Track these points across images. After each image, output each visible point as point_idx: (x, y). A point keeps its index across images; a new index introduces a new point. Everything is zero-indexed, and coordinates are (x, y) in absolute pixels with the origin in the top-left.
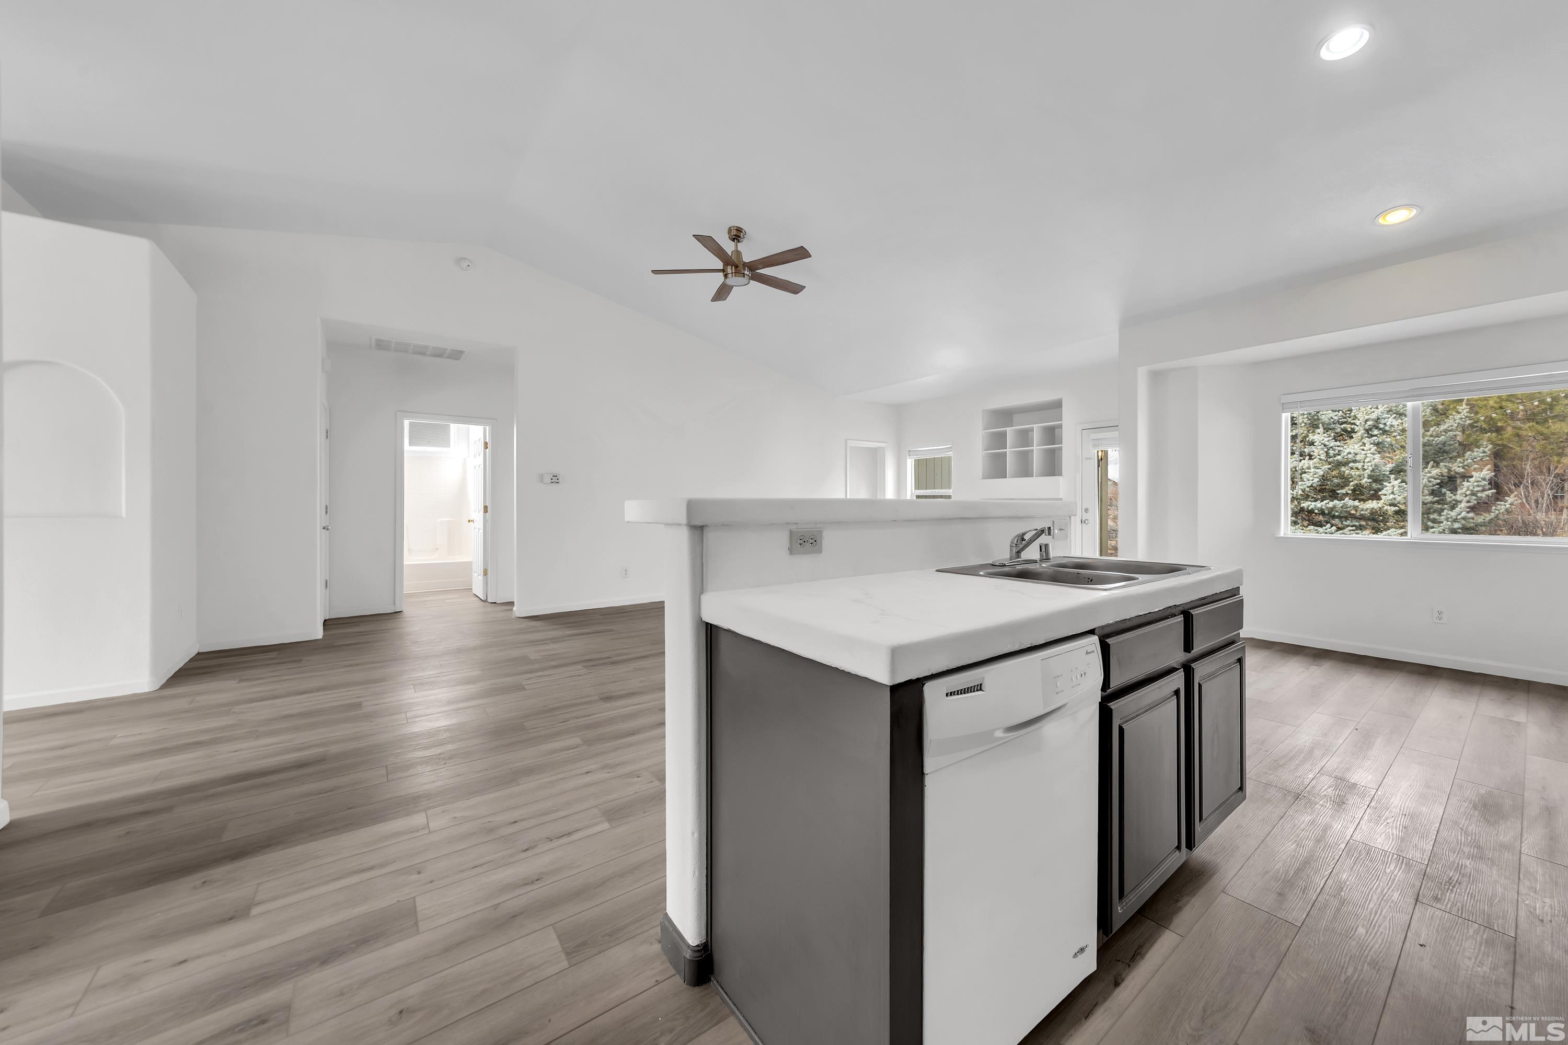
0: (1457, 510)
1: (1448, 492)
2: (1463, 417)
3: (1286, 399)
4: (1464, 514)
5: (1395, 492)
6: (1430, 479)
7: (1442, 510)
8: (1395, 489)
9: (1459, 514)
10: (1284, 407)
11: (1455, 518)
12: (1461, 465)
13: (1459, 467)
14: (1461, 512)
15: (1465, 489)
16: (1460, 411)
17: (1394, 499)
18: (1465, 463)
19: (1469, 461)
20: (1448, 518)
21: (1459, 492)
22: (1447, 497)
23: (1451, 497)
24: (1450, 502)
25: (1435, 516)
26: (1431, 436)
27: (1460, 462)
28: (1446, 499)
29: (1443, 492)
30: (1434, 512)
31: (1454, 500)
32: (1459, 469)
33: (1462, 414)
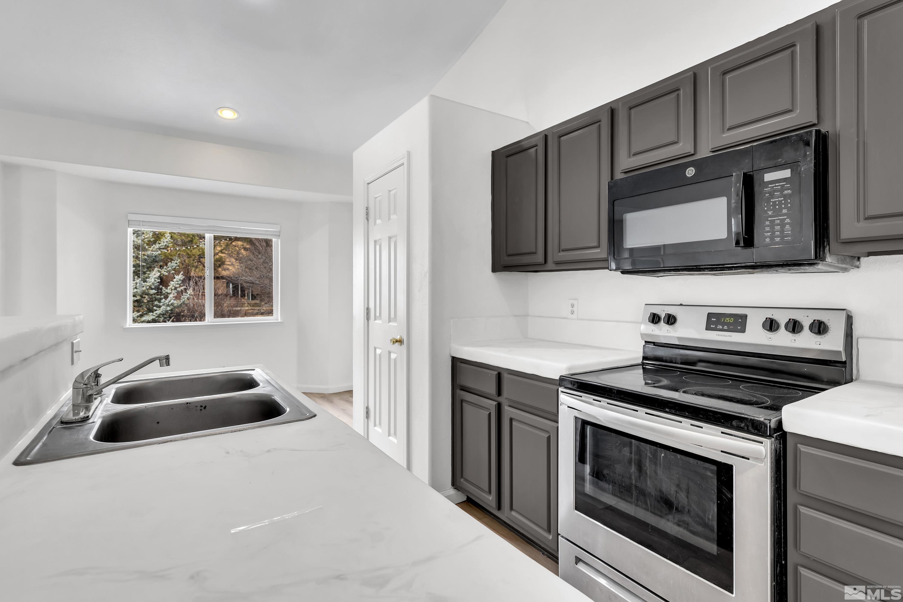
0: (169, 299)
1: (163, 288)
2: (168, 241)
3: (131, 217)
4: (172, 301)
5: (137, 287)
6: (155, 279)
7: (161, 299)
8: (137, 285)
9: (170, 302)
10: (130, 223)
11: (168, 304)
12: (166, 270)
13: (165, 272)
14: (171, 300)
15: (171, 286)
16: (166, 237)
17: (137, 292)
18: (168, 270)
19: (170, 268)
20: (164, 304)
21: (169, 288)
22: (163, 291)
23: (165, 291)
24: (164, 294)
25: (156, 303)
26: (152, 251)
27: (166, 269)
28: (162, 292)
29: (160, 288)
30: (156, 300)
31: (166, 293)
32: (165, 273)
33: (168, 239)
